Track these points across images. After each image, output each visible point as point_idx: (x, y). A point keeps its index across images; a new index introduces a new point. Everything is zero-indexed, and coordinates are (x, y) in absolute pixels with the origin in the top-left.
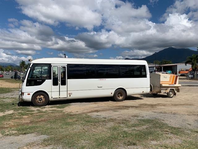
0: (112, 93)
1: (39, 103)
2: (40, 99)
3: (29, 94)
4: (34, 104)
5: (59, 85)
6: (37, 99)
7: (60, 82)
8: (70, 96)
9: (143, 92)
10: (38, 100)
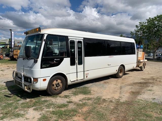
1: (56, 90)
2: (57, 85)
3: (44, 80)
4: (50, 93)
5: (76, 64)
6: (53, 85)
7: (77, 61)
8: (87, 77)
10: (55, 86)
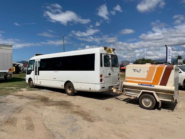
0: (62, 86)
8: (40, 83)
9: (90, 89)
